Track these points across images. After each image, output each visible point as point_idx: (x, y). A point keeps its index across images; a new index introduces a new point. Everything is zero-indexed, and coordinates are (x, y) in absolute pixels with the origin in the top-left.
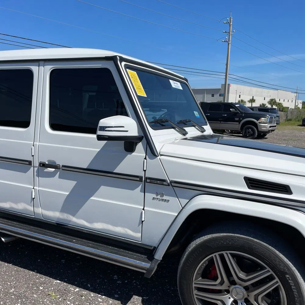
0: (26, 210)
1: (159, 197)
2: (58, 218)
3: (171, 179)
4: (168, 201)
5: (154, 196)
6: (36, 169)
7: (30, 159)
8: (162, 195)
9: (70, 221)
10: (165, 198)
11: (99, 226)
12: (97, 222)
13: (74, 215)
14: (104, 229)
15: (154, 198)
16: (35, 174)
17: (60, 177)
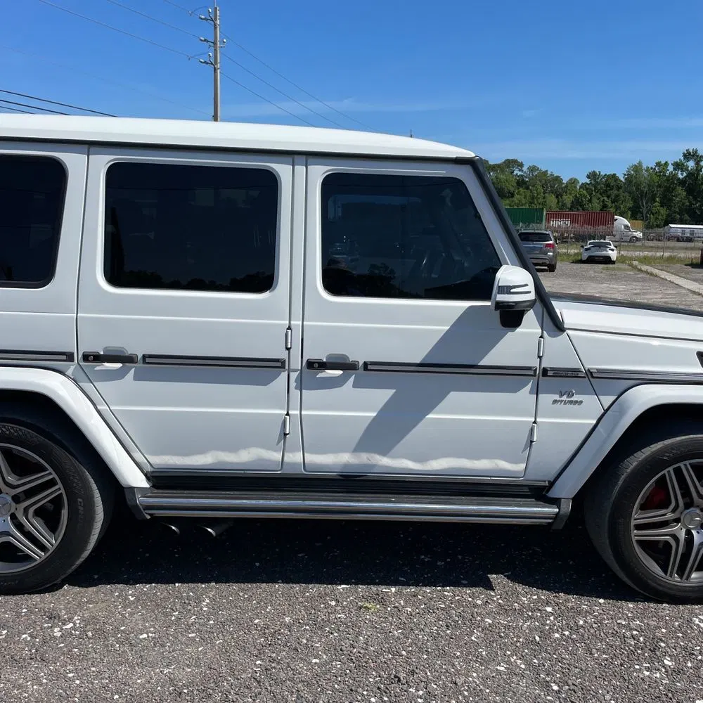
1: (565, 398)
2: (346, 465)
3: (587, 367)
4: (581, 402)
5: (557, 397)
6: (294, 376)
7: (283, 355)
8: (570, 395)
9: (374, 466)
10: (575, 398)
11: (439, 465)
12: (436, 458)
13: (384, 453)
14: (449, 469)
15: (555, 402)
16: (293, 384)
17: (355, 385)
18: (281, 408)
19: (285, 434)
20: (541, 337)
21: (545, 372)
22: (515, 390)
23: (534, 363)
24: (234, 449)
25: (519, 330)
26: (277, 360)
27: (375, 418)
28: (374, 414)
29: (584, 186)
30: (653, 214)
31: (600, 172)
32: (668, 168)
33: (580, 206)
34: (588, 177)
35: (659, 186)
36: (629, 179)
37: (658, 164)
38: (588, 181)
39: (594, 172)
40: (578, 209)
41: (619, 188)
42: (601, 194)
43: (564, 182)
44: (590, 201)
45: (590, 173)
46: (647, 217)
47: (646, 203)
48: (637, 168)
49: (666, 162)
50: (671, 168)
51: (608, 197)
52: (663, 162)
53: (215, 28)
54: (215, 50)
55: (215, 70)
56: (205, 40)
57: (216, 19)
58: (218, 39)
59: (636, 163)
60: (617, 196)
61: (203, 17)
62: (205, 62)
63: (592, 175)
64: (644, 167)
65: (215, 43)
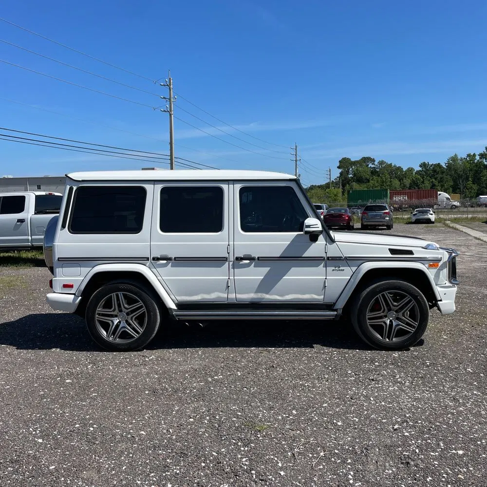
0: (219, 297)
1: (337, 268)
2: (252, 299)
3: (345, 256)
4: (344, 270)
5: (334, 268)
6: (231, 263)
7: (227, 255)
8: (339, 267)
9: (264, 298)
10: (341, 268)
11: (289, 297)
12: (288, 294)
13: (267, 293)
14: (294, 299)
15: (333, 270)
16: (231, 267)
17: (255, 266)
18: (227, 276)
19: (228, 287)
20: (326, 245)
21: (328, 258)
22: (317, 266)
23: (324, 255)
24: (209, 293)
25: (317, 242)
26: (225, 258)
27: (263, 279)
28: (263, 277)
29: (418, 172)
30: (468, 190)
31: (428, 163)
32: (476, 158)
33: (417, 186)
34: (421, 166)
35: (471, 170)
36: (449, 166)
37: (469, 155)
38: (420, 169)
39: (424, 163)
40: (415, 188)
41: (443, 173)
42: (431, 177)
43: (404, 170)
44: (423, 182)
45: (422, 164)
46: (463, 191)
47: (462, 182)
48: (454, 159)
49: (474, 154)
50: (478, 158)
51: (436, 179)
52: (472, 154)
53: (170, 90)
54: (170, 103)
55: (170, 115)
56: (164, 98)
57: (170, 84)
58: (172, 97)
59: (453, 155)
60: (441, 178)
61: (162, 84)
62: (164, 111)
63: (423, 165)
64: (459, 157)
65: (170, 99)
